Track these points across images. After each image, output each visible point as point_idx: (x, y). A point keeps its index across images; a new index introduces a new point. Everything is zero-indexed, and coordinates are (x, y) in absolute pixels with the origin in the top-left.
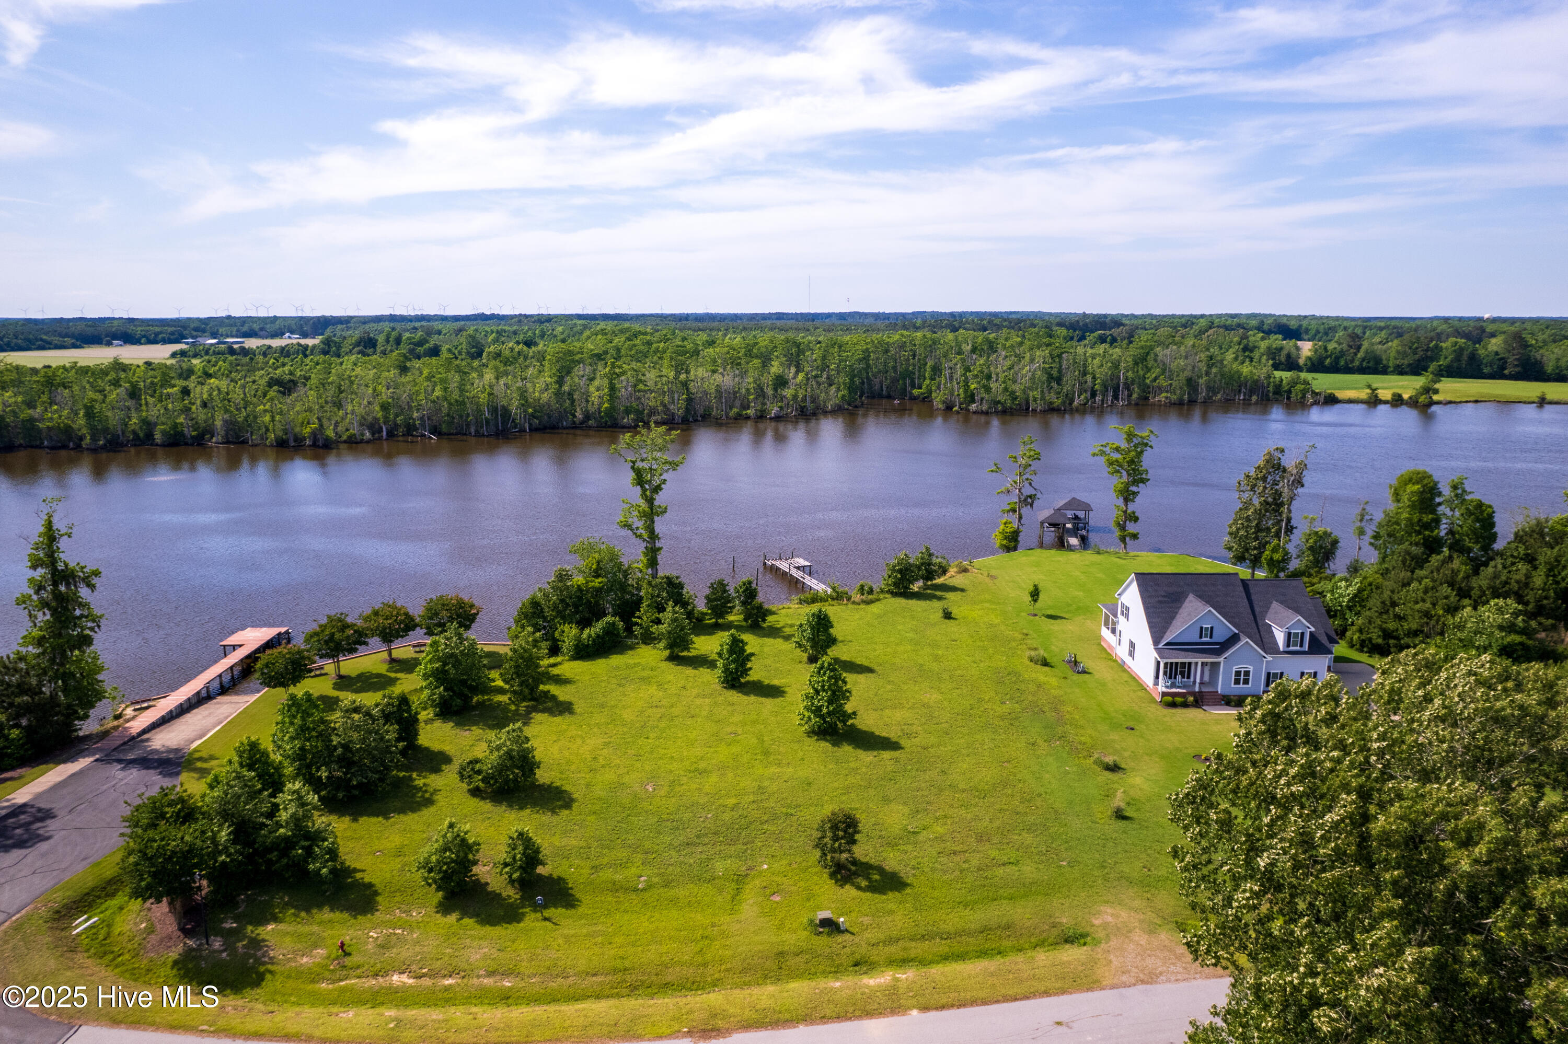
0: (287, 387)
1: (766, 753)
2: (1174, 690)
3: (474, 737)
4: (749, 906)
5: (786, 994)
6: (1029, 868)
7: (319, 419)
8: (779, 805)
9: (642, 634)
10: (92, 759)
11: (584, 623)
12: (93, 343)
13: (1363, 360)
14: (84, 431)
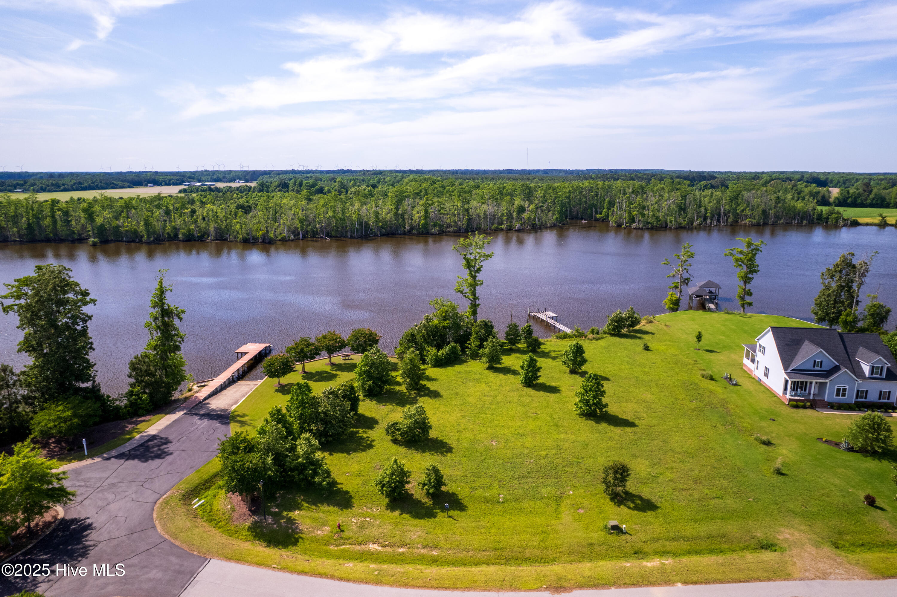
0: (247, 209)
1: (557, 425)
2: (796, 398)
3: (387, 410)
4: (566, 515)
5: (599, 569)
6: (730, 501)
7: (266, 227)
8: (571, 457)
9: (471, 354)
10: (183, 413)
11: (439, 347)
12: (138, 185)
13: (873, 199)
14: (144, 233)
